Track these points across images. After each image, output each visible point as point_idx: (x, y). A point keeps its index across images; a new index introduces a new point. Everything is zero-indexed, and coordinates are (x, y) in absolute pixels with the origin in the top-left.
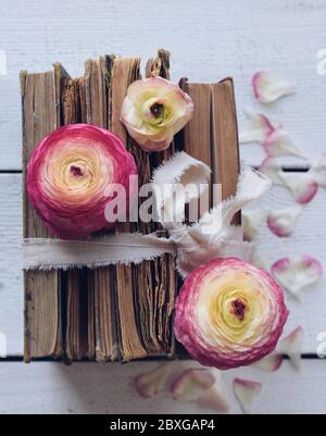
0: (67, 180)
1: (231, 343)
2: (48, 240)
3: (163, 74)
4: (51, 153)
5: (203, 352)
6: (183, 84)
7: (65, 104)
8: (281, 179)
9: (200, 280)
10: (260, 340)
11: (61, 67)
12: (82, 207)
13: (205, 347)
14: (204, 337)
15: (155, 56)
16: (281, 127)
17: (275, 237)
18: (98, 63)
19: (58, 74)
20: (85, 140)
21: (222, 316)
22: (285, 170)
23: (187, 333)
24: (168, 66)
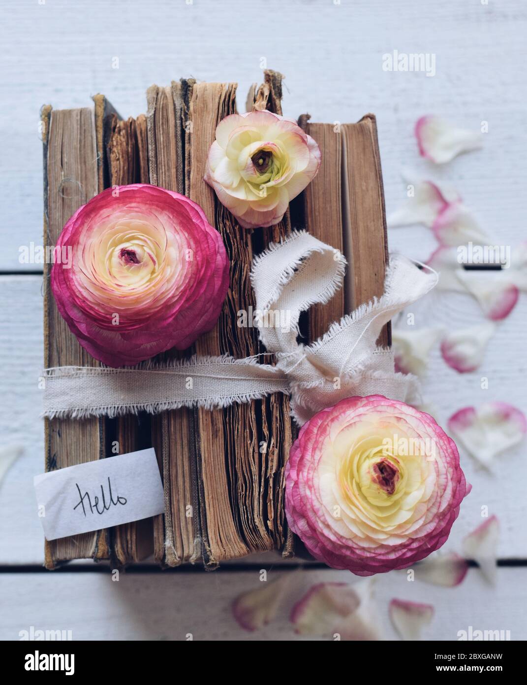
0: (114, 271)
1: (374, 530)
2: (85, 369)
3: (272, 107)
4: (90, 229)
5: (329, 547)
6: (303, 122)
7: (113, 156)
8: (460, 281)
9: (323, 430)
10: (422, 526)
11: (105, 101)
12: (139, 313)
13: (333, 538)
14: (330, 522)
15: (260, 81)
16: (460, 200)
17: (452, 373)
18: (168, 90)
19: (101, 111)
20: (144, 207)
21: (359, 488)
22: (468, 268)
23: (303, 515)
24: (280, 95)
